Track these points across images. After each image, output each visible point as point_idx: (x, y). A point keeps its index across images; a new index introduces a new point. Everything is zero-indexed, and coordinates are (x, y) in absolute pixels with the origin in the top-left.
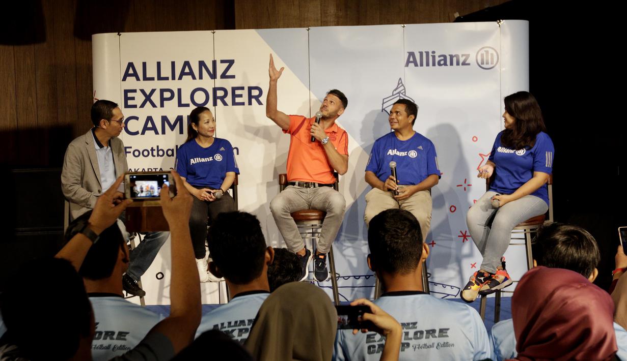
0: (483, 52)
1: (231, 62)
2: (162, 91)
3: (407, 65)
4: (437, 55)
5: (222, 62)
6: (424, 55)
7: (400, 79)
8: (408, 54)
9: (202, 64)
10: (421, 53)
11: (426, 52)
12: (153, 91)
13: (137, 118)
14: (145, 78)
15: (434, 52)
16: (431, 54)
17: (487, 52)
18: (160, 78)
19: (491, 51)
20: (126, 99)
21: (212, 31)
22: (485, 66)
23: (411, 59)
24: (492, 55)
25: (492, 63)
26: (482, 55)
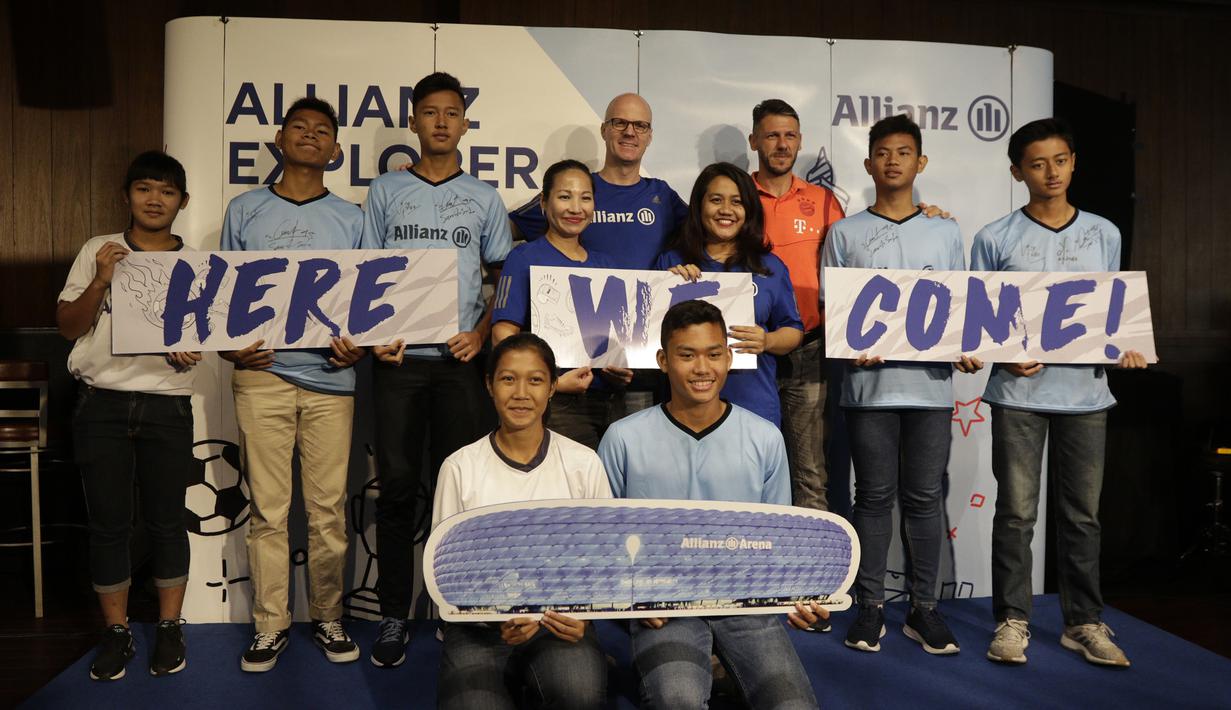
0: (980, 105)
1: (472, 94)
3: (836, 122)
4: (895, 104)
6: (871, 103)
7: (823, 149)
8: (838, 99)
9: (406, 92)
10: (864, 100)
11: (873, 98)
15: (889, 99)
16: (883, 102)
17: (988, 106)
19: (995, 105)
20: (235, 163)
21: (433, 25)
22: (984, 133)
23: (845, 111)
24: (998, 112)
25: (998, 128)
26: (980, 112)
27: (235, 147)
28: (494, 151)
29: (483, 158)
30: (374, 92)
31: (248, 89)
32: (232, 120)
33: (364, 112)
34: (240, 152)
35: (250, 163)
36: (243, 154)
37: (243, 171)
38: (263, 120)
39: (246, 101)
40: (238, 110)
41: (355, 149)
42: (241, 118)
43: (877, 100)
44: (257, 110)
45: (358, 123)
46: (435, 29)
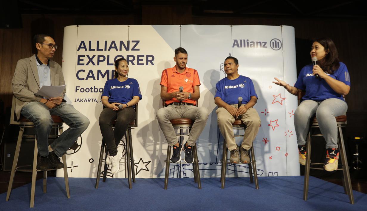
0: (273, 41)
1: (138, 42)
2: (99, 56)
3: (233, 46)
4: (249, 41)
5: (133, 42)
6: (243, 42)
7: (230, 53)
8: (234, 41)
9: (121, 42)
10: (241, 41)
11: (243, 40)
12: (94, 56)
13: (84, 71)
14: (90, 50)
15: (248, 40)
16: (246, 41)
17: (276, 41)
18: (98, 50)
19: (277, 41)
20: (79, 60)
21: (128, 26)
22: (275, 48)
23: (236, 44)
24: (278, 43)
25: (278, 47)
26: (273, 43)
27: (79, 56)
28: (143, 56)
29: (140, 58)
30: (113, 42)
31: (83, 42)
32: (78, 50)
33: (111, 47)
34: (80, 57)
35: (82, 60)
36: (81, 58)
37: (81, 62)
38: (86, 50)
39: (82, 46)
40: (80, 47)
41: (108, 56)
42: (81, 49)
43: (244, 41)
44: (85, 47)
45: (109, 50)
46: (129, 27)
